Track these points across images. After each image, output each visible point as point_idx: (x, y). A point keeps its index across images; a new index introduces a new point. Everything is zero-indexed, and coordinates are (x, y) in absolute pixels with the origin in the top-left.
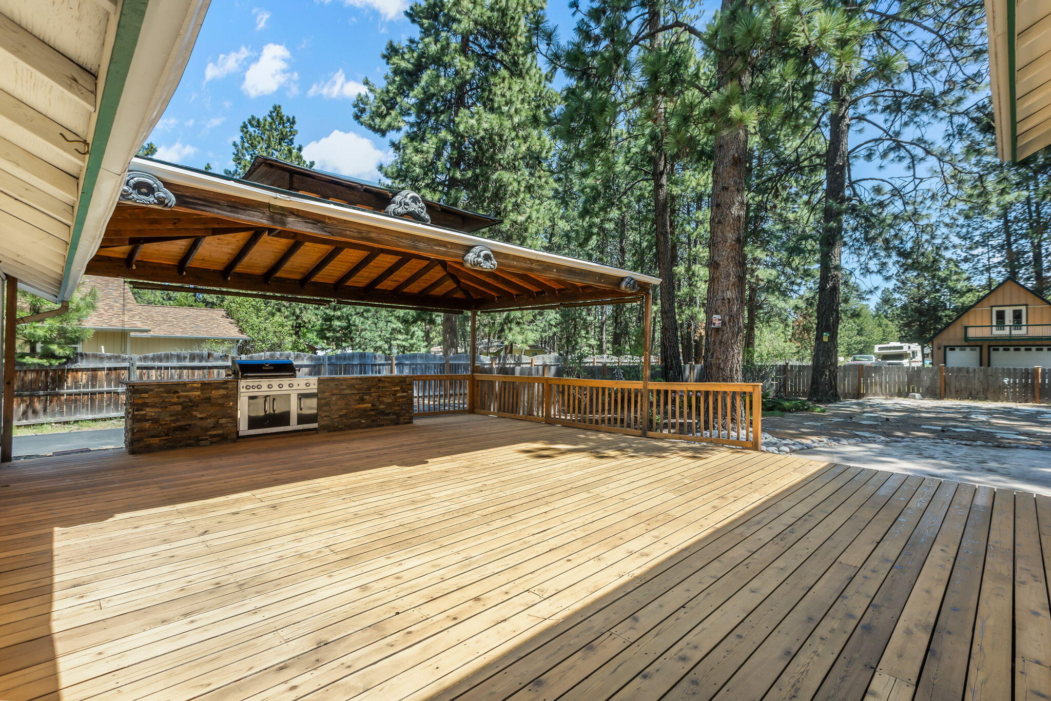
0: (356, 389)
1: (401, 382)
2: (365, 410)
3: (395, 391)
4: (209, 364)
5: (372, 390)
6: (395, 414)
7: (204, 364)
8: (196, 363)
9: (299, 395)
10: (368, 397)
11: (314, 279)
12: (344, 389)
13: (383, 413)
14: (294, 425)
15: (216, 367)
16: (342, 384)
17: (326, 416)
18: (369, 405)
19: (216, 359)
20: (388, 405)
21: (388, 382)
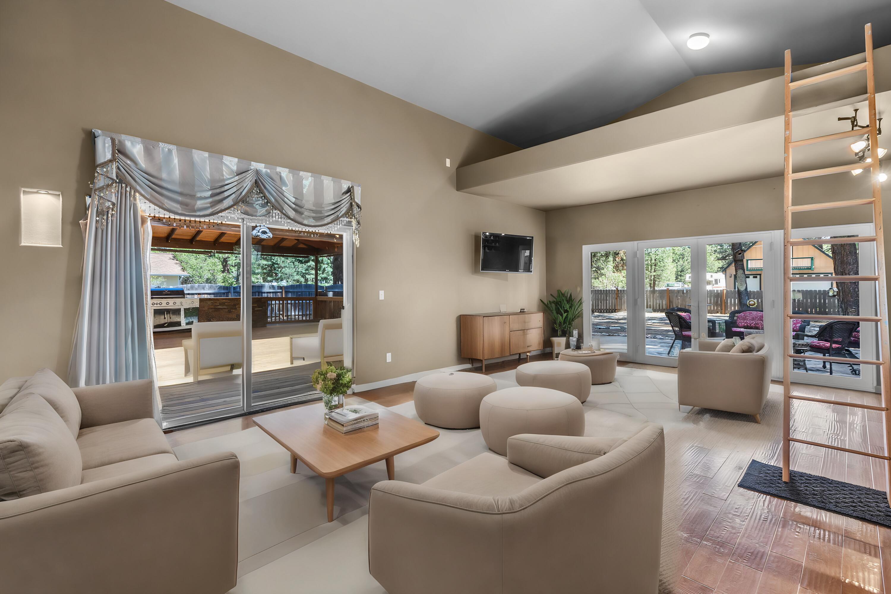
0: (226, 305)
11: (198, 239)
12: (218, 305)
16: (216, 303)
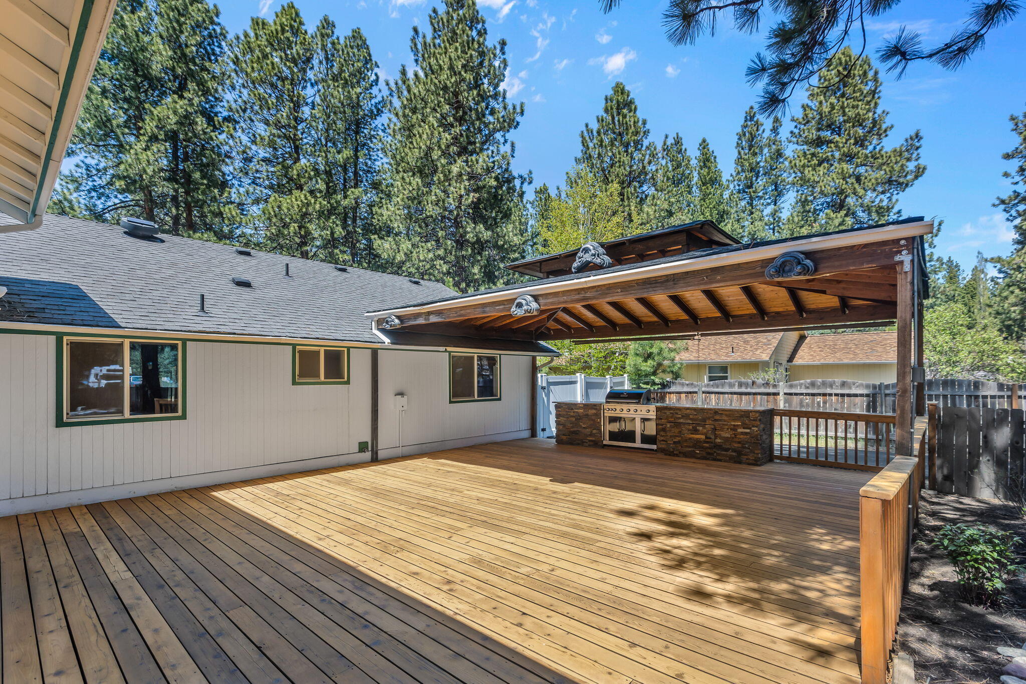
0: (691, 419)
1: (742, 416)
2: (698, 441)
3: (734, 425)
4: (753, 391)
5: (707, 422)
6: (734, 451)
7: (749, 390)
8: (743, 390)
9: (641, 419)
10: (701, 428)
13: (718, 447)
14: (638, 444)
15: (760, 394)
16: (677, 413)
17: (663, 441)
18: (703, 437)
19: (759, 387)
20: (726, 439)
21: (726, 415)
